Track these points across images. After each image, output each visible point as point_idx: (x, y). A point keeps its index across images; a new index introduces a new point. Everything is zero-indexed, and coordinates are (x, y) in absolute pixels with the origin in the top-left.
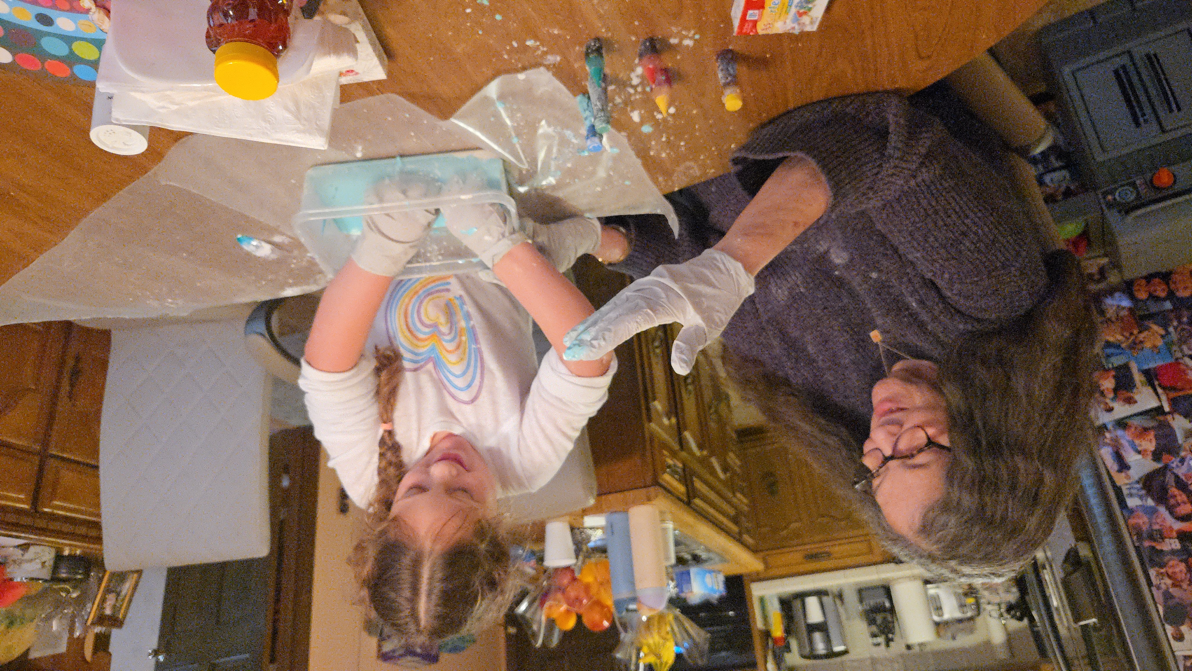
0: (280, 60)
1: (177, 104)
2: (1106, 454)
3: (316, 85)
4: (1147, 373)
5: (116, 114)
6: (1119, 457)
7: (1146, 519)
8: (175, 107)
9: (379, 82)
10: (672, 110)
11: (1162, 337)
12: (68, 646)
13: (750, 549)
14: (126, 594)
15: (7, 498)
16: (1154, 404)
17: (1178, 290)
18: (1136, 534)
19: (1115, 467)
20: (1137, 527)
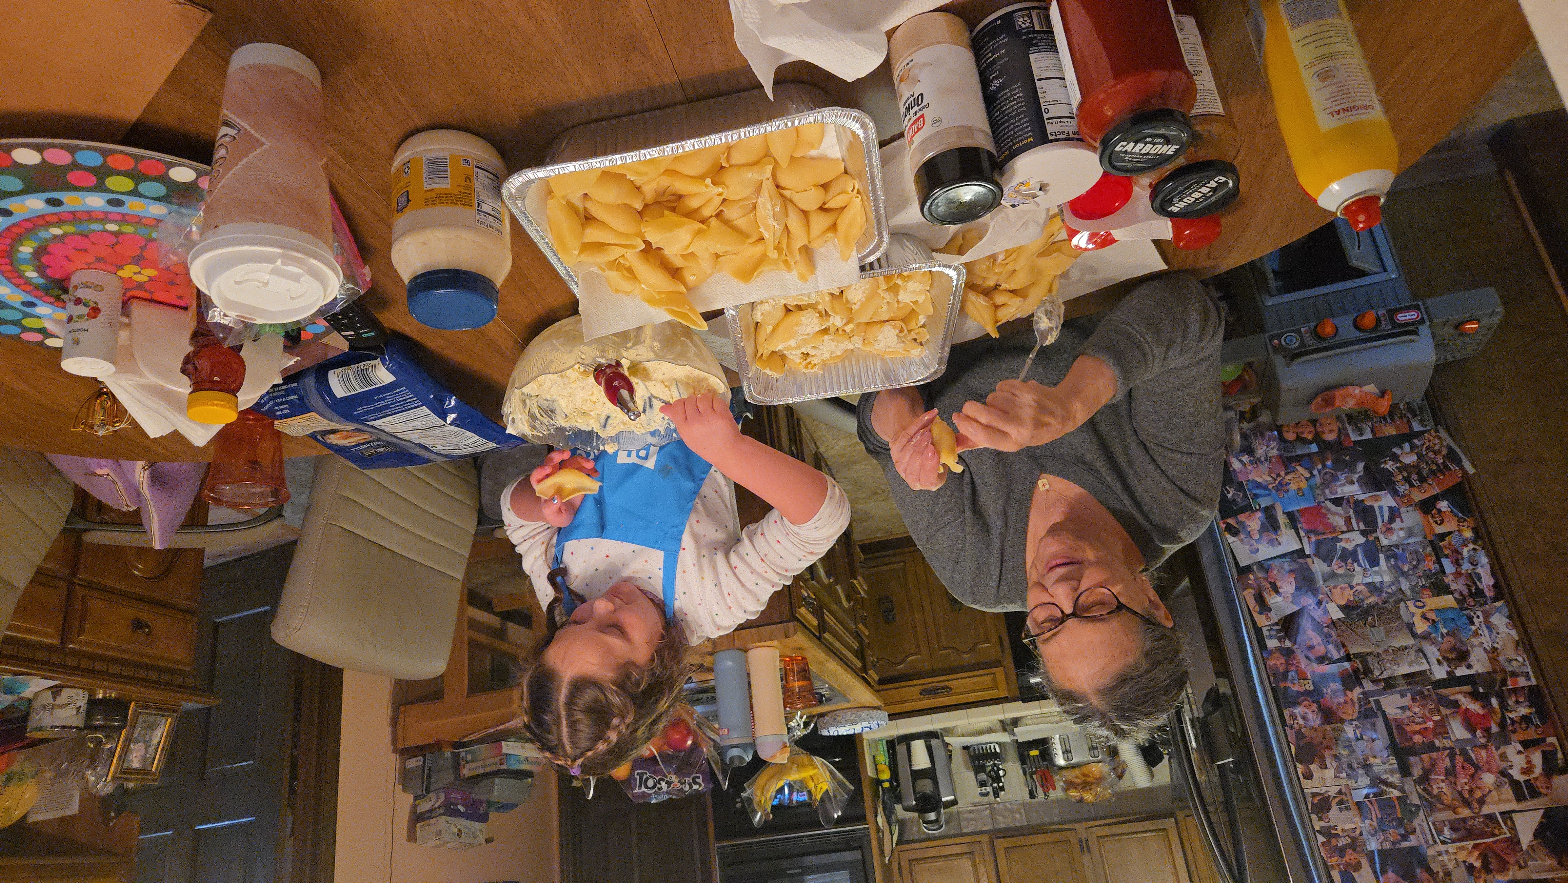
2: (1249, 595)
4: (1290, 516)
6: (1260, 599)
7: (1283, 661)
11: (1307, 479)
12: (80, 806)
13: (872, 687)
14: (159, 742)
15: (36, 633)
16: (1296, 546)
17: (1323, 432)
18: (1274, 675)
19: (1257, 609)
20: (1275, 669)
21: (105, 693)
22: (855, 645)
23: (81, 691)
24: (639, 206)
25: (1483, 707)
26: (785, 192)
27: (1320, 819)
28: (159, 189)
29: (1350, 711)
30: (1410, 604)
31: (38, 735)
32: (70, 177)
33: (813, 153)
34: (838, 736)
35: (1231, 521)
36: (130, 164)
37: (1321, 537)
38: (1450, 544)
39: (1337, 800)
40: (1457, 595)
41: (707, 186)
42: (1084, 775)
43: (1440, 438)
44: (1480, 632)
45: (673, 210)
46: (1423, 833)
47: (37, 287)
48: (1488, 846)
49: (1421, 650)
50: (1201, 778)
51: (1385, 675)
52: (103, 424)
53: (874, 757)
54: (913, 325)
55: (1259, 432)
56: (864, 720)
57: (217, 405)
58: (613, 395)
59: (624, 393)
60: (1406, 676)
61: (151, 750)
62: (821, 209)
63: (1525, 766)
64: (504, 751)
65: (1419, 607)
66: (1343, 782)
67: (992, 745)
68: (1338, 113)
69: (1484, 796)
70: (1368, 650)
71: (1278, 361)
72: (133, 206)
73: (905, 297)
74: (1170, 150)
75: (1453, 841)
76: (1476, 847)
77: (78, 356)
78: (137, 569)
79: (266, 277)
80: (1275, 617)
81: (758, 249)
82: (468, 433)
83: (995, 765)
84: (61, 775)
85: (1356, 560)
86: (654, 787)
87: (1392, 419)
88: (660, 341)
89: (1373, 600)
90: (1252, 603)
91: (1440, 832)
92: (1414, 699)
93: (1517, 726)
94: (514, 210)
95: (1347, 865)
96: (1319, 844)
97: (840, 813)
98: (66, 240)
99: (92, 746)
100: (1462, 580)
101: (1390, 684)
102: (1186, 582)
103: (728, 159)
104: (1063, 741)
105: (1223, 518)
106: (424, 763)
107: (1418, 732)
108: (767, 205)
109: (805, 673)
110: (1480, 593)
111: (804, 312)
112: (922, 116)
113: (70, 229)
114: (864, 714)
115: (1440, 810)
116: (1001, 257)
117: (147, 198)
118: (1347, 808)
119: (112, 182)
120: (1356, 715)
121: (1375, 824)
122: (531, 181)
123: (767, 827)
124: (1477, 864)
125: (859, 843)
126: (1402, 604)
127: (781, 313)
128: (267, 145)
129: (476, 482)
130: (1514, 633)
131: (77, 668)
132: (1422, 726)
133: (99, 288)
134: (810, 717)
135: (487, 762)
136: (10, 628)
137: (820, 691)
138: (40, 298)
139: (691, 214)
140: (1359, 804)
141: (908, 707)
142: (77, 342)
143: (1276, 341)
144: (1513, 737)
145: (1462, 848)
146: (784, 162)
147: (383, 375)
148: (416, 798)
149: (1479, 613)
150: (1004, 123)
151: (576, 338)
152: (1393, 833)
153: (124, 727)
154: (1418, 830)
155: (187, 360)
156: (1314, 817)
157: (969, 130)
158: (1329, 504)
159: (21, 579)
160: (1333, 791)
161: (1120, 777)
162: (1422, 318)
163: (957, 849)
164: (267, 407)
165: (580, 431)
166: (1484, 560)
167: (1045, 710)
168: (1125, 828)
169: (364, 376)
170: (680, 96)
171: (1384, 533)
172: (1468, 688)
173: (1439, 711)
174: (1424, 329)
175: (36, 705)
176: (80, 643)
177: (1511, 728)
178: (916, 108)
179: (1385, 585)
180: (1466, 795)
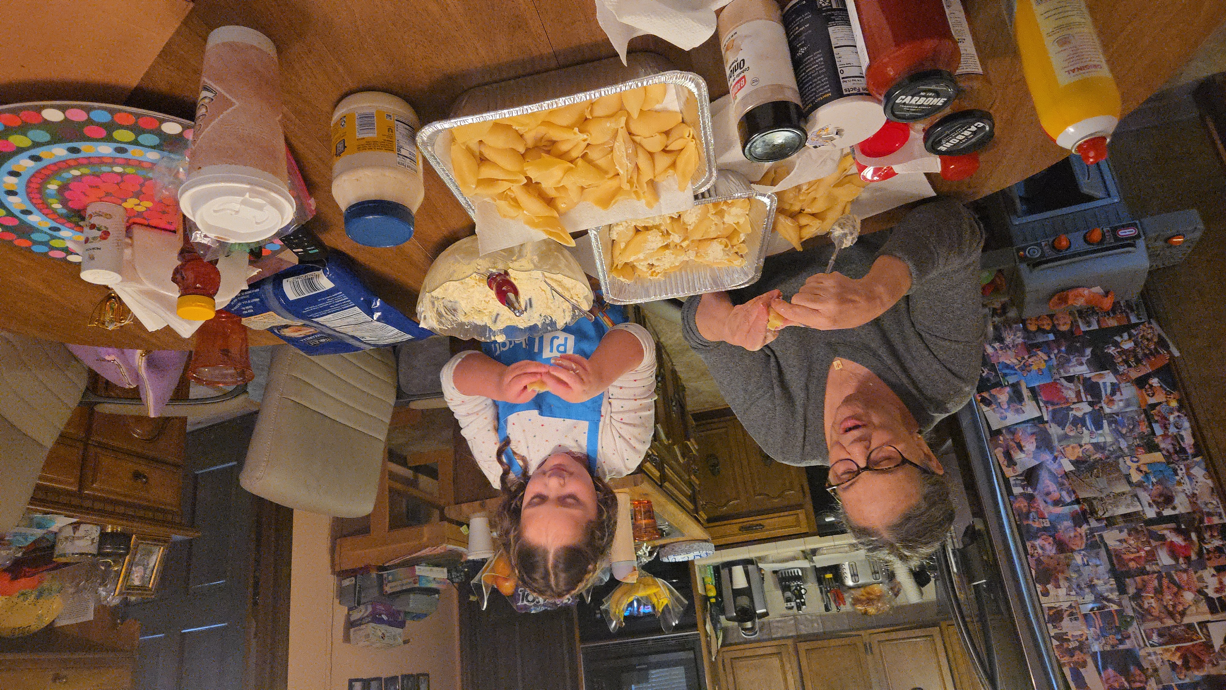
2: (999, 453)
4: (1032, 390)
6: (1008, 455)
7: (1026, 504)
11: (1045, 361)
12: (95, 615)
13: (702, 524)
14: (154, 567)
15: (60, 482)
16: (1037, 414)
17: (1059, 325)
18: (1019, 515)
19: (1006, 463)
20: (1020, 510)
21: (113, 528)
22: (689, 492)
23: (94, 527)
24: (522, 150)
25: (1185, 540)
26: (635, 138)
27: (1055, 627)
28: (154, 140)
29: (1079, 543)
30: (1127, 459)
31: (63, 560)
32: (86, 131)
33: (658, 107)
34: (676, 562)
35: (986, 395)
36: (132, 120)
37: (1057, 407)
38: (1159, 412)
39: (1068, 613)
40: (1164, 452)
41: (575, 134)
42: (869, 593)
43: (1151, 328)
44: (1182, 481)
45: (548, 152)
46: (1136, 638)
47: (61, 216)
48: (1187, 649)
49: (1136, 496)
50: (961, 596)
51: (1106, 515)
52: (111, 321)
53: (703, 579)
54: (735, 242)
55: (1008, 324)
56: (696, 550)
57: (199, 306)
58: (502, 297)
59: (511, 295)
60: (1124, 516)
61: (148, 572)
62: (664, 151)
63: (1218, 586)
64: (417, 573)
65: (1133, 461)
66: (1074, 598)
67: (796, 570)
68: (1073, 71)
69: (1185, 609)
70: (1094, 496)
71: (1023, 267)
72: (134, 152)
73: (729, 219)
74: (940, 102)
75: (1160, 645)
76: (1178, 649)
77: (94, 268)
78: (136, 433)
79: (237, 207)
80: (1019, 469)
81: (614, 183)
82: (390, 327)
83: (798, 585)
84: (78, 591)
85: (1084, 425)
86: (533, 601)
87: (1114, 313)
88: (537, 255)
89: (1098, 456)
90: (1001, 459)
91: (1149, 638)
92: (1129, 535)
93: (1211, 555)
94: (426, 154)
95: (1076, 663)
96: (1054, 647)
97: (677, 622)
98: (84, 179)
99: (103, 568)
100: (1169, 441)
101: (1111, 522)
102: (949, 442)
103: (591, 111)
104: (851, 566)
105: (978, 393)
106: (356, 582)
107: (1133, 560)
108: (621, 147)
109: (650, 513)
110: (1183, 450)
111: (650, 232)
112: (744, 77)
113: (86, 171)
114: (696, 545)
115: (1151, 620)
116: (805, 188)
117: (146, 146)
118: (1076, 619)
119: (118, 134)
120: (1083, 547)
121: (1098, 632)
122: (439, 131)
123: (621, 633)
124: (1179, 663)
125: (692, 646)
126: (1121, 460)
127: (631, 233)
128: (237, 104)
129: (394, 365)
130: (1210, 482)
131: (92, 509)
132: (1138, 555)
133: (109, 216)
134: (654, 548)
135: (405, 582)
136: (40, 478)
137: (661, 527)
138: (63, 224)
139: (562, 156)
140: (1085, 616)
141: (730, 540)
142: (92, 258)
143: (1021, 253)
144: (1208, 563)
145: (1167, 650)
146: (635, 115)
147: (325, 283)
148: (350, 609)
149: (1182, 466)
150: (807, 83)
151: (473, 253)
152: (1113, 639)
153: (127, 554)
154: (1132, 635)
155: (176, 271)
156: (1050, 626)
157: (781, 88)
158: (1063, 380)
159: (49, 440)
160: (1065, 606)
161: (896, 595)
162: (1139, 234)
163: (769, 651)
164: (236, 308)
165: (476, 325)
166: (1187, 424)
167: (837, 543)
168: (901, 634)
169: (311, 284)
170: (553, 64)
171: (1107, 404)
172: (1173, 525)
173: (1149, 542)
174: (1141, 243)
175: (61, 536)
176: (93, 490)
177: (1206, 557)
178: (739, 71)
179: (1108, 444)
180: (1171, 609)
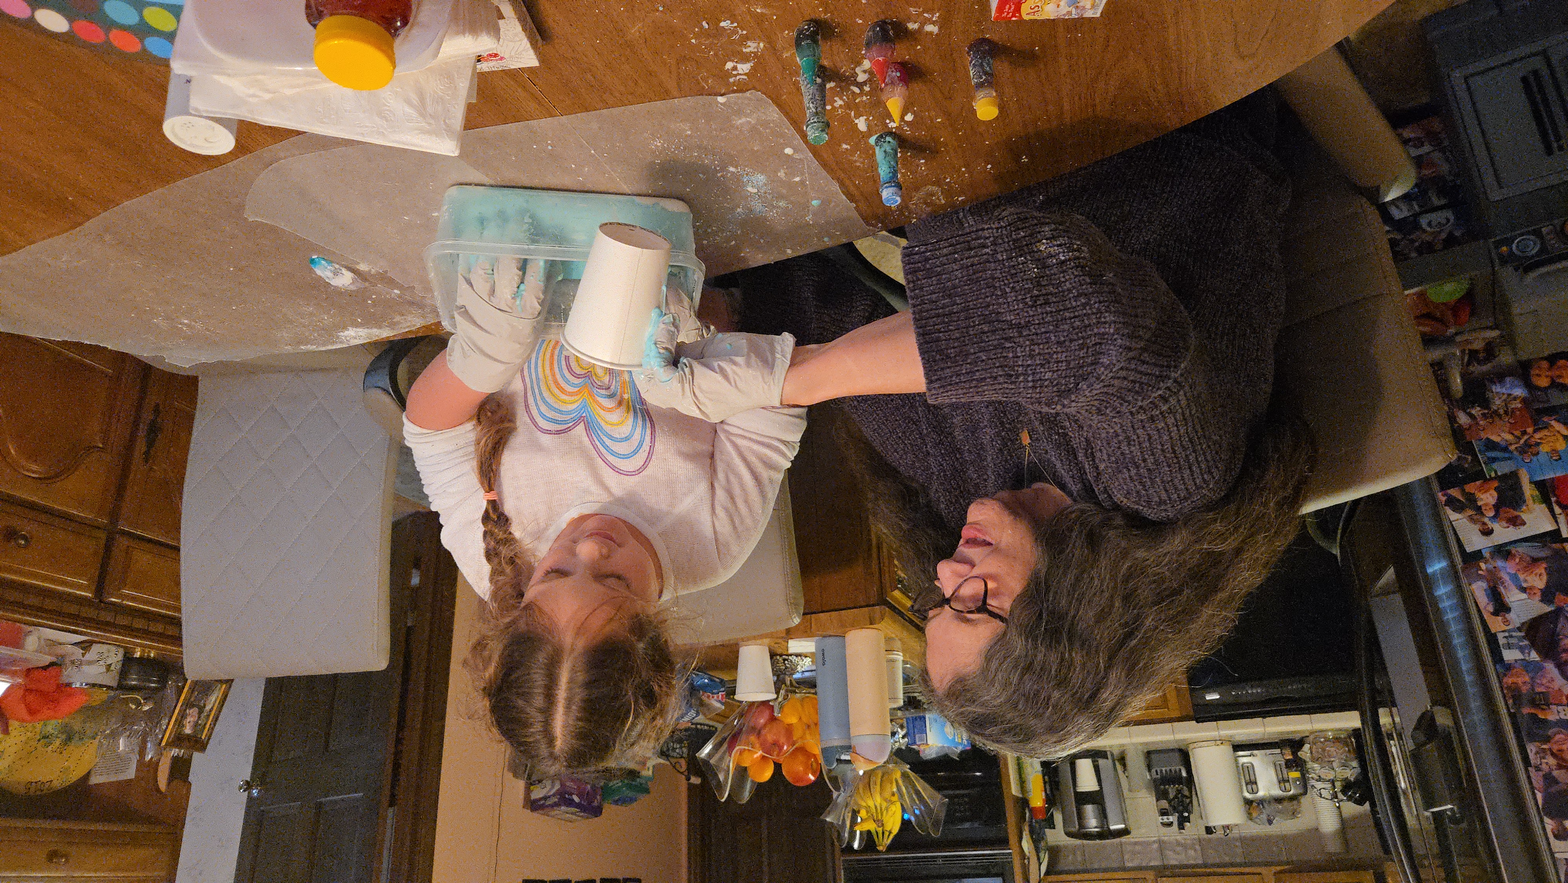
0: (398, 41)
1: (270, 92)
2: (1479, 590)
3: (447, 73)
4: (1541, 485)
5: (195, 102)
7: (1527, 679)
8: (267, 96)
9: (531, 70)
10: (909, 117)
12: (137, 770)
14: (211, 710)
16: (1548, 526)
18: (1513, 697)
19: (1491, 608)
20: (1514, 689)
21: (142, 651)
23: (114, 648)
53: (1022, 776)
61: (203, 716)
80: (1515, 619)
102: (1390, 574)
105: (1442, 489)
125: (1001, 870)
143: (1505, 248)
148: (528, 784)
175: (68, 659)
176: (123, 596)
